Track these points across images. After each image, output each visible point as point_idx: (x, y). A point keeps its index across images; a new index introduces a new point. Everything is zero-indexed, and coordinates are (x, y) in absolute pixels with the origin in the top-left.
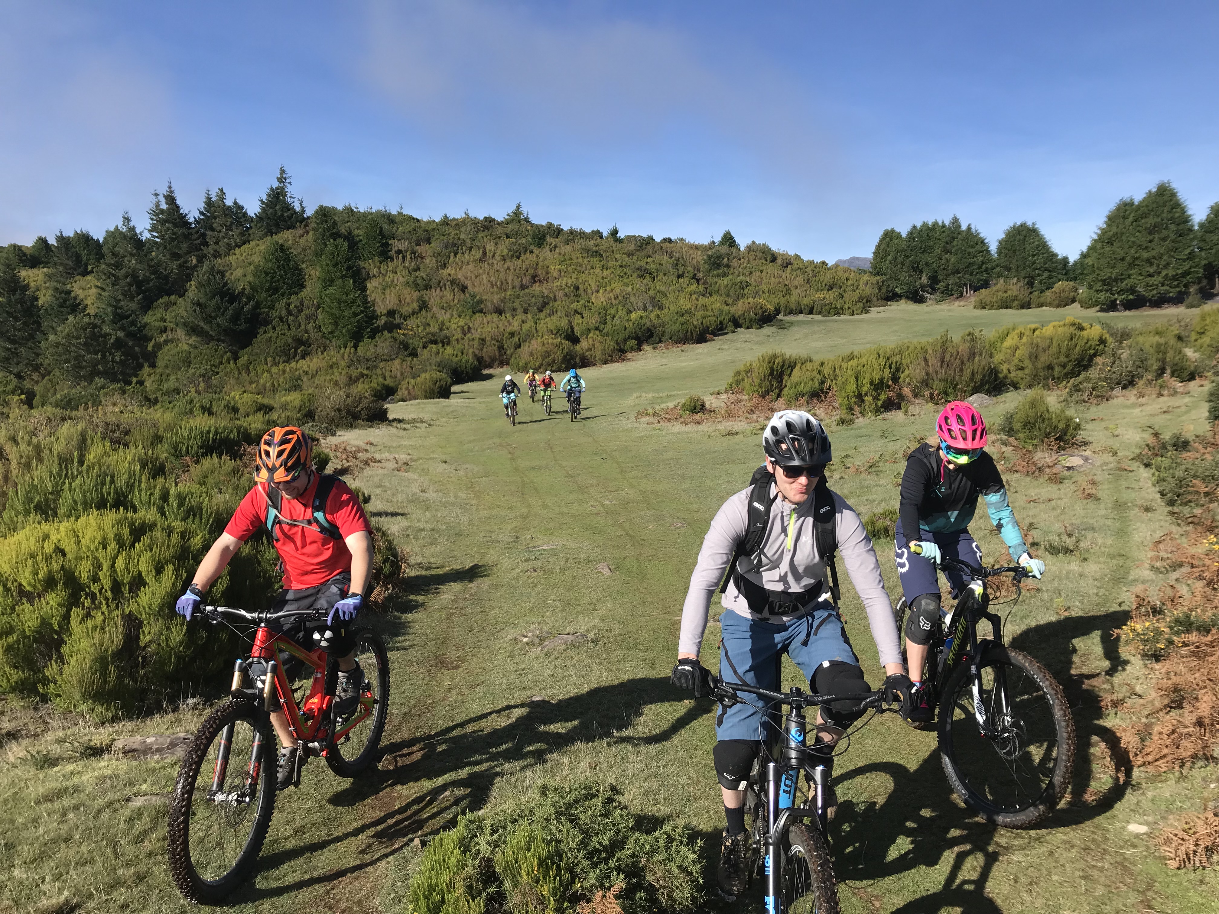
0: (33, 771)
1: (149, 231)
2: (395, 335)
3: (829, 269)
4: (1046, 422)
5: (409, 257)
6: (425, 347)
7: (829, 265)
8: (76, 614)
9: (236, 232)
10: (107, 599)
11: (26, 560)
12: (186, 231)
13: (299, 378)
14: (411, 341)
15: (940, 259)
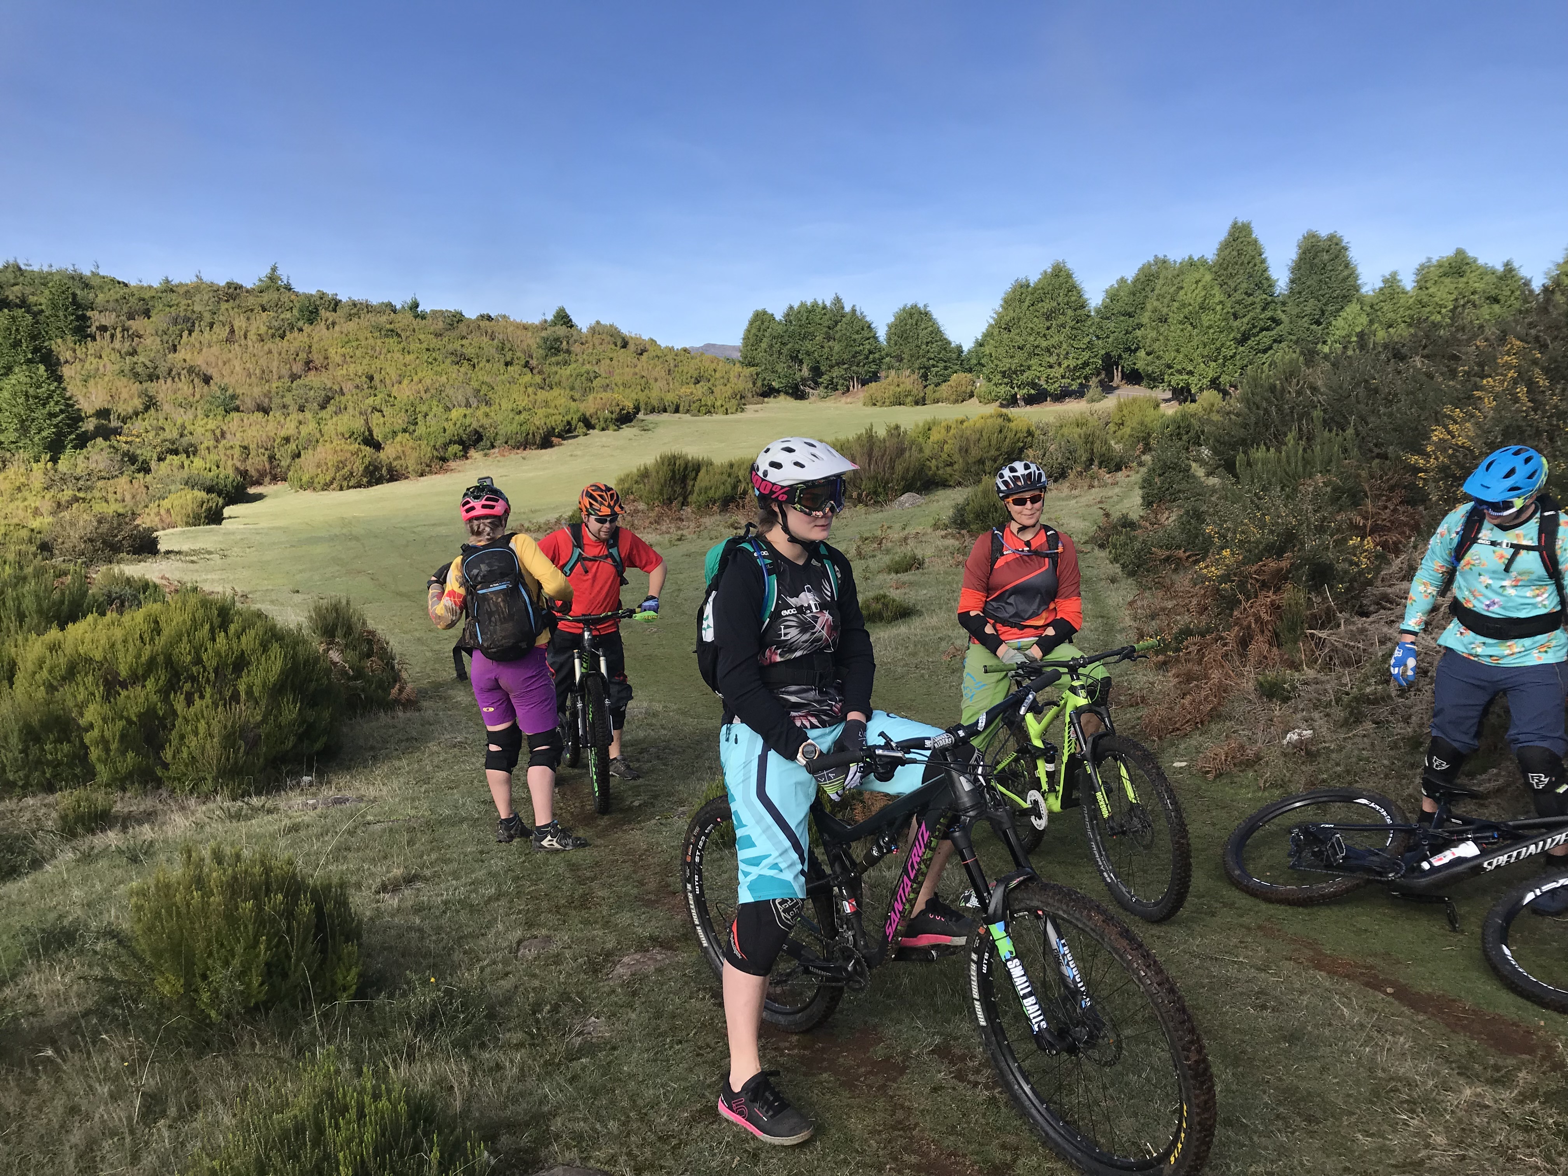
2: (113, 442)
3: (692, 358)
5: (119, 336)
14: (139, 452)
15: (823, 347)
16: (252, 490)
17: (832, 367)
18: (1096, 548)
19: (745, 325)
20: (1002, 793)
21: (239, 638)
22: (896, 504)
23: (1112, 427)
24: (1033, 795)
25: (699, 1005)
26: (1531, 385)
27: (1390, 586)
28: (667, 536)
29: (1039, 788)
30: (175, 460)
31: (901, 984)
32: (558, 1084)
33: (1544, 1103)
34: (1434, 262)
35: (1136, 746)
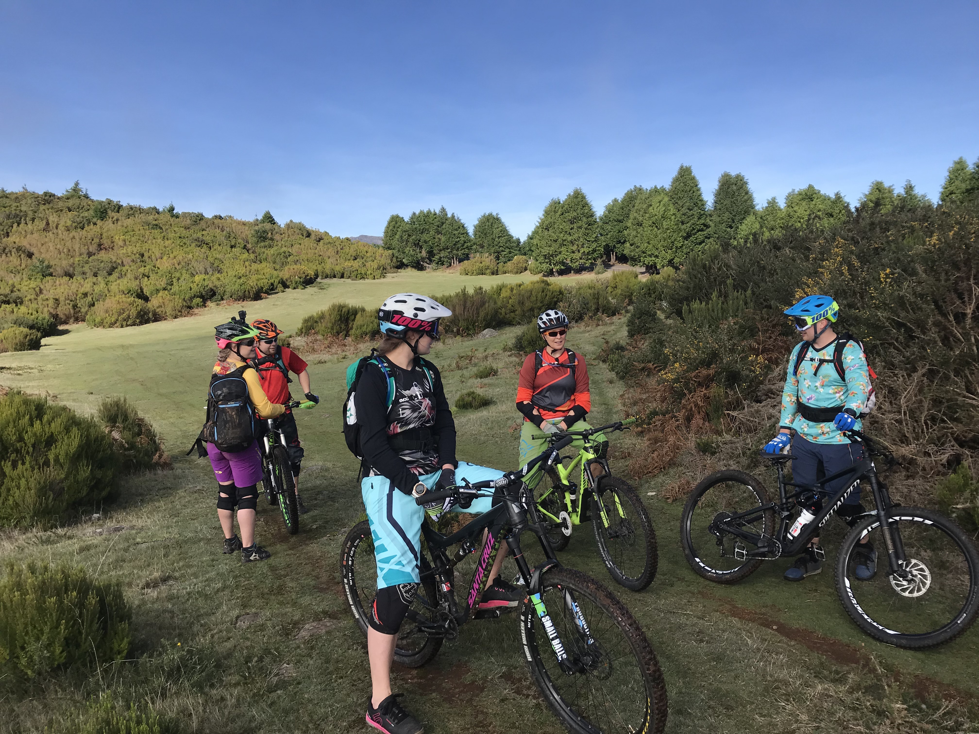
3: (352, 244)
15: (434, 238)
16: (61, 328)
17: (440, 250)
18: (601, 363)
19: (385, 224)
20: (544, 514)
21: (49, 424)
22: (480, 336)
23: (610, 289)
24: (563, 514)
25: (354, 653)
26: (851, 267)
27: (773, 384)
28: (336, 356)
29: (566, 510)
30: (8, 307)
31: (482, 635)
32: (262, 708)
33: (864, 693)
34: (796, 192)
35: (623, 482)
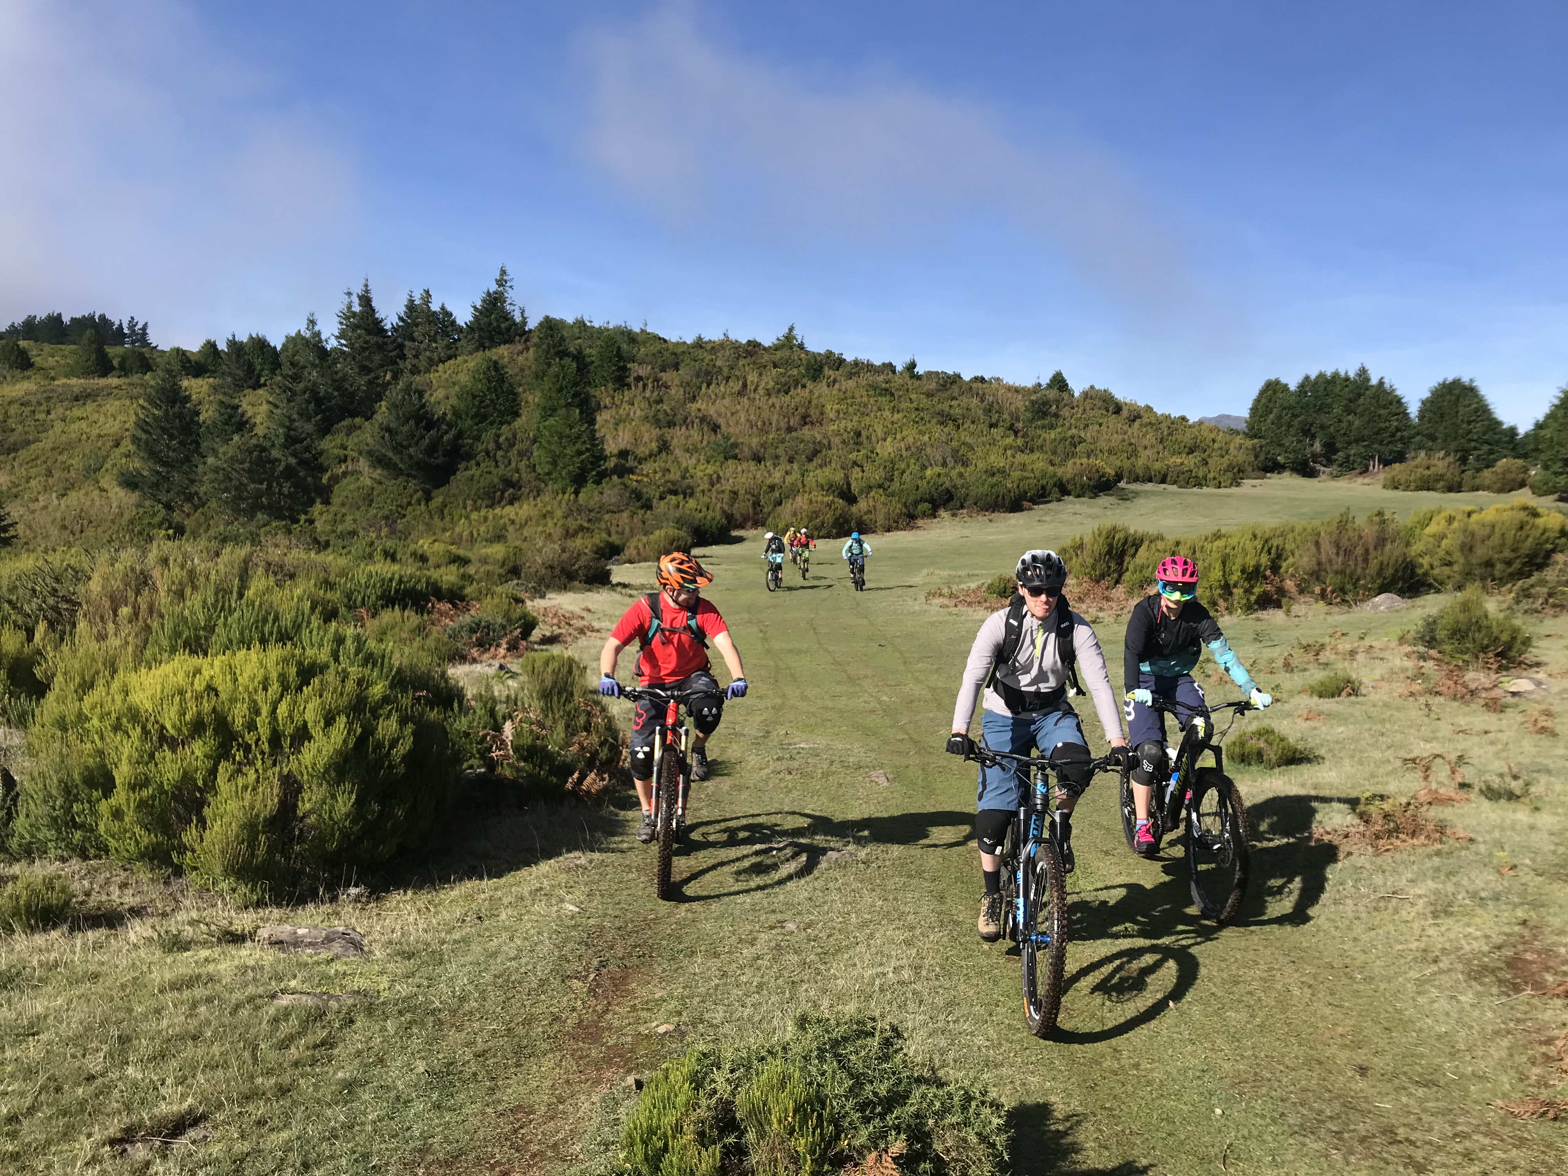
0: (158, 953)
1: (337, 337)
2: (626, 480)
3: (1190, 427)
4: (1484, 632)
5: (650, 386)
6: (662, 498)
7: (1191, 422)
8: (224, 769)
9: (441, 343)
10: (263, 753)
11: (173, 696)
12: (380, 340)
13: (504, 528)
14: (645, 490)
16: (735, 533)
22: (1368, 606)
30: (674, 500)
